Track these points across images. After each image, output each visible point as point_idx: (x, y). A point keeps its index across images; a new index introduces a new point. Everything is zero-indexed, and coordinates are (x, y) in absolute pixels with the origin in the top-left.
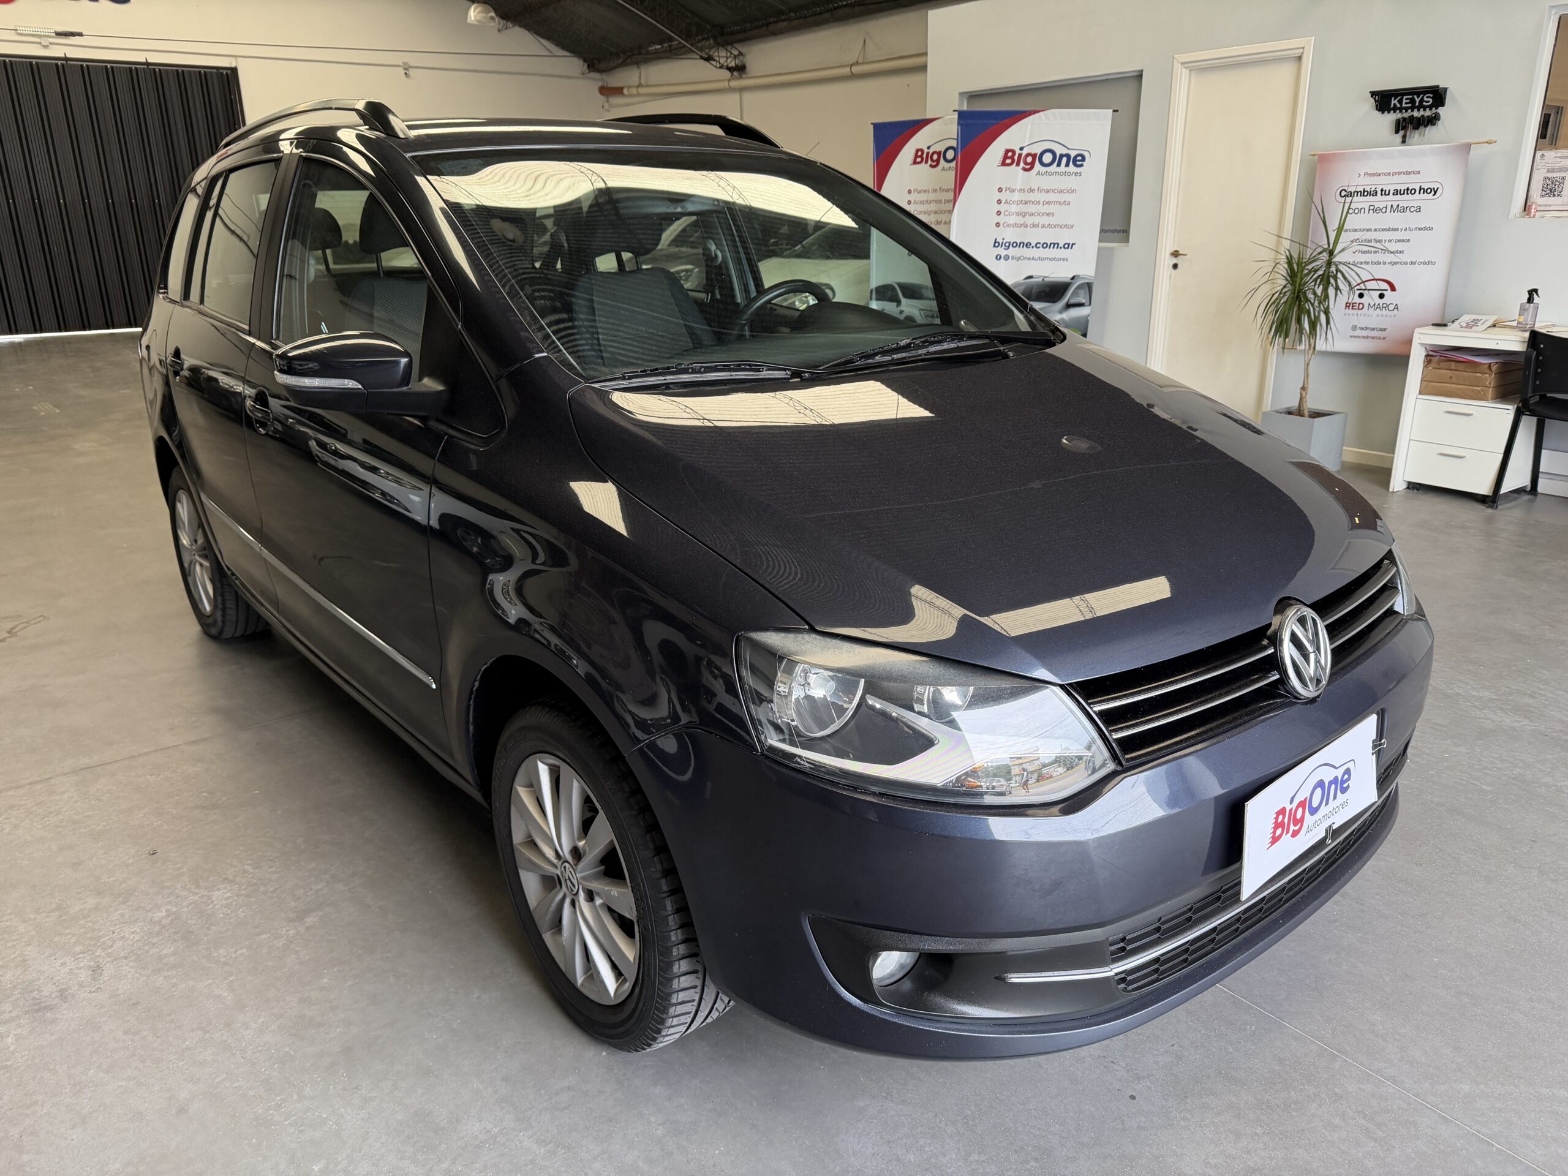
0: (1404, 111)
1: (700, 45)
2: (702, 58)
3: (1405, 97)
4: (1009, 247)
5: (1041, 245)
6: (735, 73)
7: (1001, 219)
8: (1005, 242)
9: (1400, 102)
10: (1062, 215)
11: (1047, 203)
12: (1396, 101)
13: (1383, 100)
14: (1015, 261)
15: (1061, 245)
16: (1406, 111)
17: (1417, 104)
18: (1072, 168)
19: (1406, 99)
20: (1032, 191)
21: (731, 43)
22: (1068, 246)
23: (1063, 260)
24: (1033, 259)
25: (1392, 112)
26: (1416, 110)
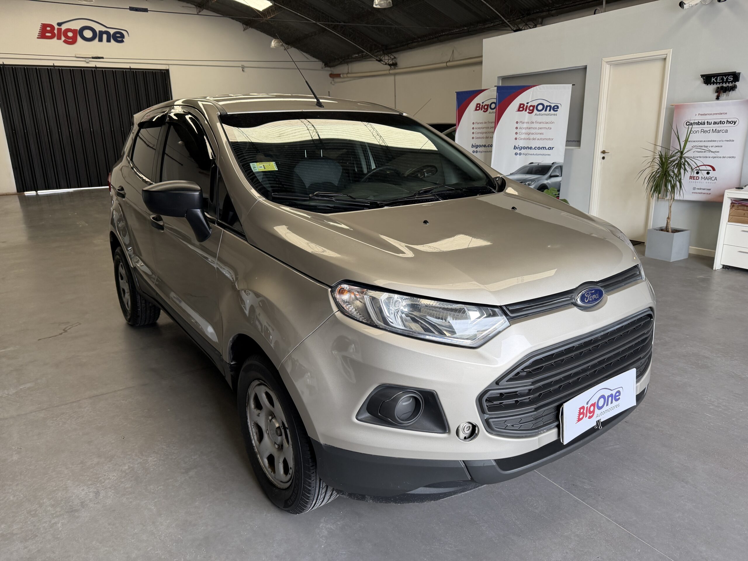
0: (718, 84)
1: (376, 54)
2: (377, 60)
3: (718, 77)
4: (521, 149)
5: (537, 148)
6: (392, 67)
7: (518, 136)
8: (519, 146)
9: (716, 79)
10: (548, 134)
11: (540, 128)
12: (714, 79)
13: (708, 79)
14: (524, 155)
15: (547, 148)
16: (719, 84)
17: (725, 80)
18: (552, 111)
19: (719, 78)
20: (533, 123)
21: (391, 53)
22: (551, 148)
23: (548, 155)
24: (533, 154)
25: (712, 84)
26: (724, 83)
